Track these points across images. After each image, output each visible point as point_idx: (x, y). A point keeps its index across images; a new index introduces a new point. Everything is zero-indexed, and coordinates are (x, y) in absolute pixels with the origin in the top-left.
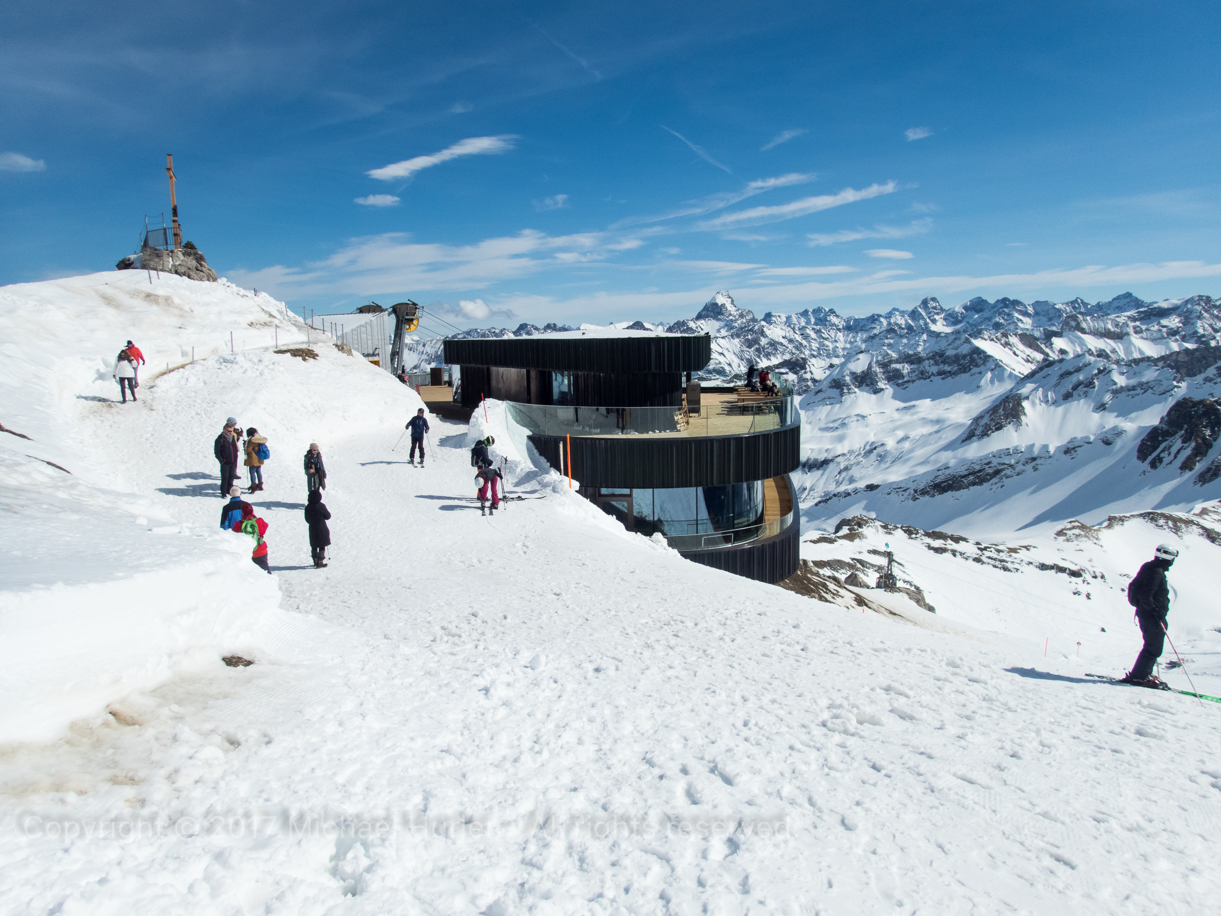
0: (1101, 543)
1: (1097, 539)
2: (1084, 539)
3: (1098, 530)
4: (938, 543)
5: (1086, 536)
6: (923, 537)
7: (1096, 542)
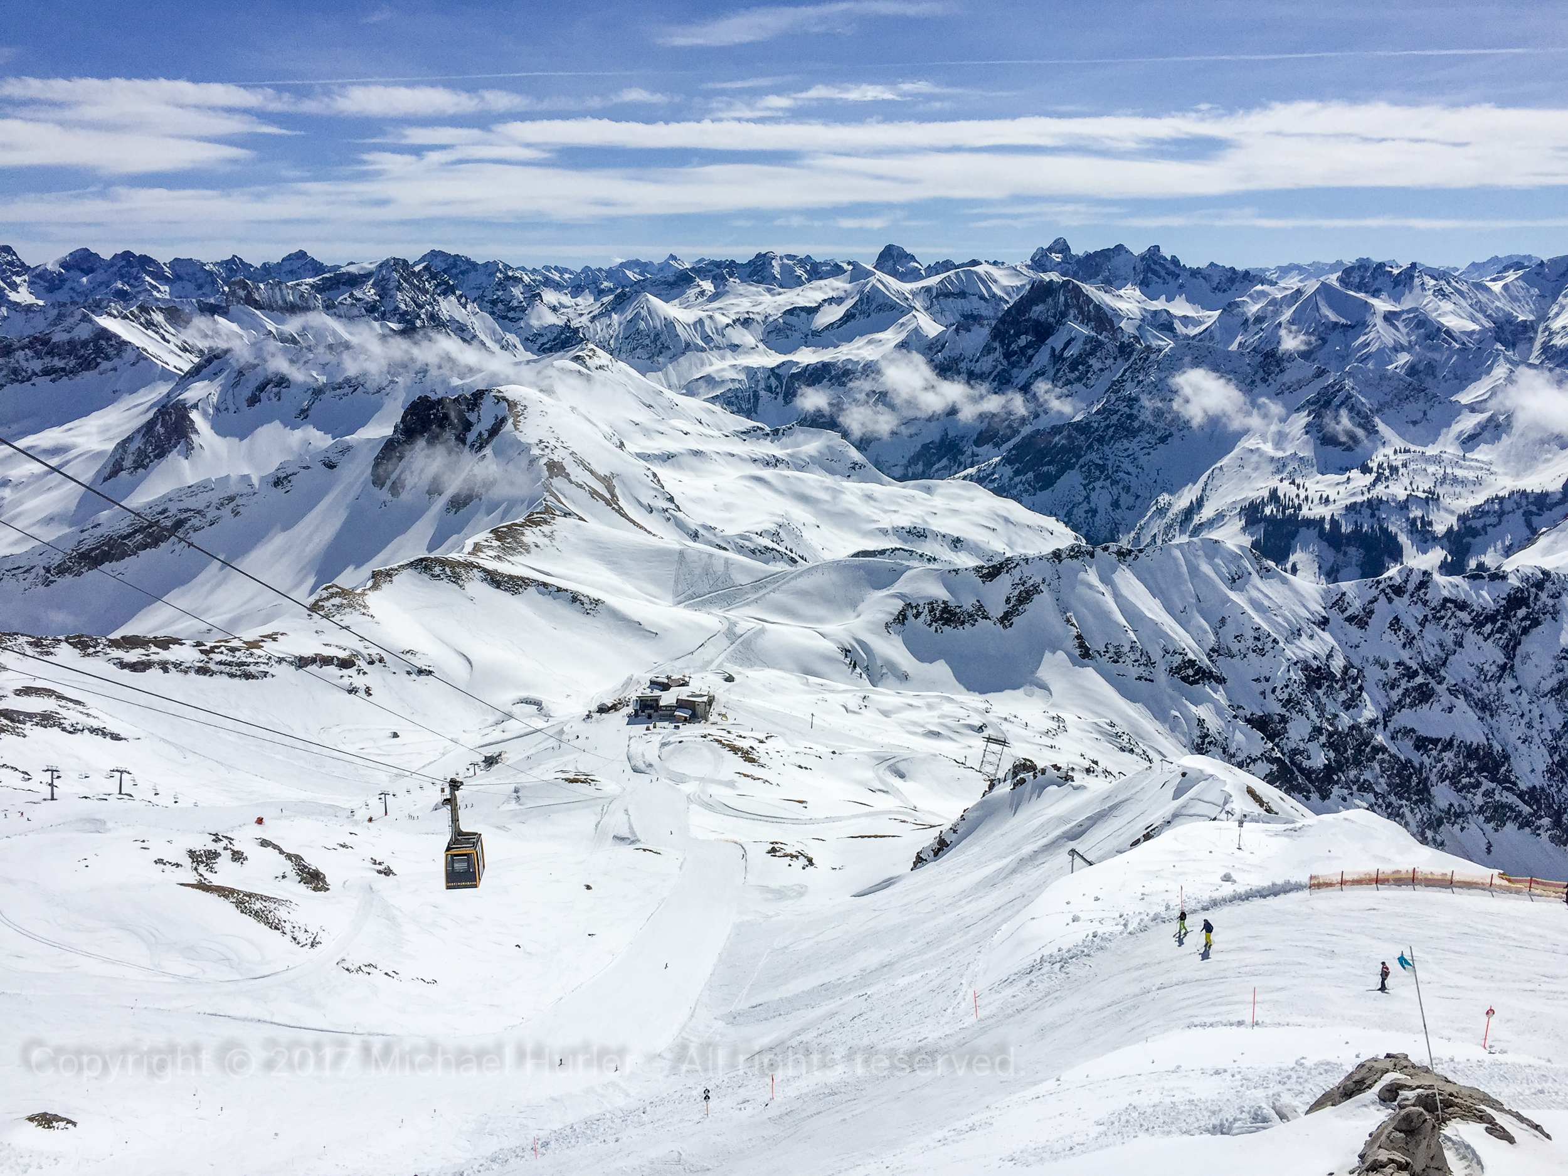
0: (371, 611)
1: (365, 607)
2: (347, 610)
3: (363, 594)
4: (134, 655)
5: (351, 606)
6: (108, 650)
7: (363, 610)
